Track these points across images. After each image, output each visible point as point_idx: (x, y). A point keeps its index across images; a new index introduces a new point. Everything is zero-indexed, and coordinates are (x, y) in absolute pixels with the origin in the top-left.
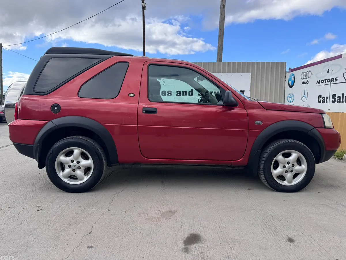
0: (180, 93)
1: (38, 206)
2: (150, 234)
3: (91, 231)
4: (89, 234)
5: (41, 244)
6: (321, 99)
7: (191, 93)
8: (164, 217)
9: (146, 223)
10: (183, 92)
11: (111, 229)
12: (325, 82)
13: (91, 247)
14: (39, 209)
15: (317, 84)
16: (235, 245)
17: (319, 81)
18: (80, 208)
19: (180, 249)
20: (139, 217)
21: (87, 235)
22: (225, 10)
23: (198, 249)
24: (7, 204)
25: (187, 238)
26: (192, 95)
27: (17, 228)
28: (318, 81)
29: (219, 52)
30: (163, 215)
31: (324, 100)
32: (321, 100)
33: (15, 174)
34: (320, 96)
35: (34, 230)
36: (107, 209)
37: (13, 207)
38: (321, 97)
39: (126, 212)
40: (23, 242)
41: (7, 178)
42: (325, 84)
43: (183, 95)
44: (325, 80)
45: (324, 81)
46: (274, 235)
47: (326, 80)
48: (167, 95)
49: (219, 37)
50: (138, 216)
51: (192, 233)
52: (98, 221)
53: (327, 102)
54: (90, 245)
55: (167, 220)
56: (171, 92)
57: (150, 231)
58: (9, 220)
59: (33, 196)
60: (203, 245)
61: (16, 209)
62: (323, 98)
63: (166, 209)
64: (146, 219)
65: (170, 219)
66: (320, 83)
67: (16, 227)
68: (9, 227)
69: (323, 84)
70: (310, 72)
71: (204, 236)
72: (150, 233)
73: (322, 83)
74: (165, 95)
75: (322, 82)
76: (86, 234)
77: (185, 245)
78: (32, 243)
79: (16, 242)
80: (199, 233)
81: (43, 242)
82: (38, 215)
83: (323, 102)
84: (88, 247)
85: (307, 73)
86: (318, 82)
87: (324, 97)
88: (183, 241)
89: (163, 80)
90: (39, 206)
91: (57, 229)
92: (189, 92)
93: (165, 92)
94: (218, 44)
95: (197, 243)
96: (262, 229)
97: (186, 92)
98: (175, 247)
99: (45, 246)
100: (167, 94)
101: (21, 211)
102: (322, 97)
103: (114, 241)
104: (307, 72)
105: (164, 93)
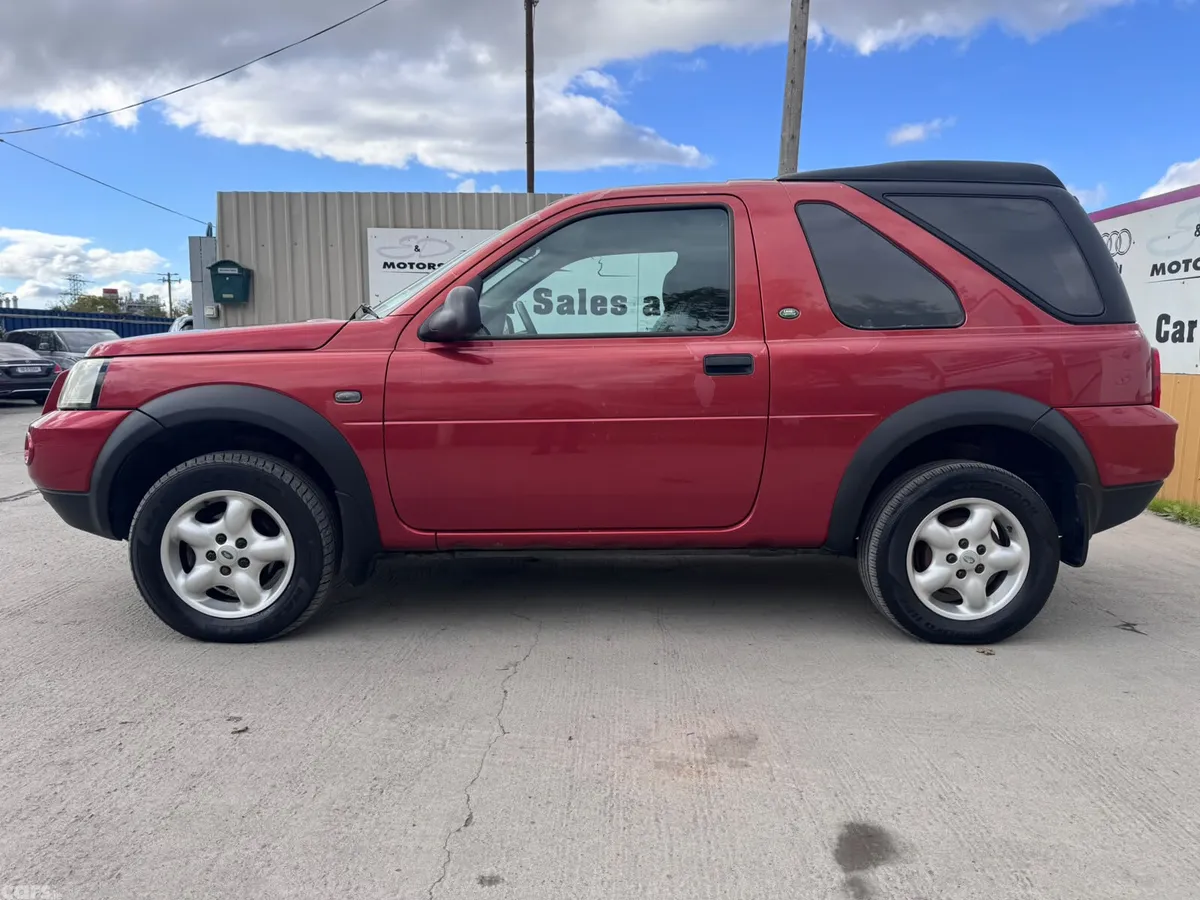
0: (656, 306)
1: (233, 714)
2: (697, 826)
3: (470, 817)
4: (466, 825)
5: (296, 868)
6: (1168, 328)
8: (720, 759)
9: (664, 783)
11: (543, 806)
12: (1186, 270)
13: (493, 881)
14: (240, 726)
15: (1152, 275)
16: (1028, 866)
17: (1163, 265)
18: (393, 725)
19: (835, 885)
20: (628, 760)
21: (459, 830)
22: (807, 13)
23: (899, 885)
24: (114, 710)
25: (841, 838)
27: (182, 803)
28: (1155, 266)
29: (785, 160)
30: (713, 749)
31: (1181, 332)
32: (1167, 333)
33: (105, 593)
34: (1165, 318)
35: (249, 811)
36: (496, 726)
37: (139, 719)
38: (1168, 322)
39: (570, 738)
40: (222, 862)
41: (82, 610)
42: (1187, 275)
44: (1184, 262)
45: (1183, 266)
46: (1153, 827)
47: (1190, 261)
48: (609, 310)
49: (788, 109)
50: (622, 754)
51: (851, 819)
52: (481, 775)
53: (1190, 339)
54: (487, 872)
55: (737, 770)
56: (624, 299)
57: (692, 812)
58: (142, 773)
59: (202, 676)
60: (912, 868)
61: (150, 727)
62: (1175, 326)
63: (715, 728)
64: (658, 766)
65: (746, 766)
66: (1164, 273)
67: (177, 801)
68: (151, 802)
69: (1176, 276)
70: (1125, 236)
71: (899, 831)
72: (695, 820)
73: (1171, 271)
74: (604, 312)
75: (1174, 267)
76: (455, 826)
77: (846, 870)
78: (258, 864)
79: (193, 861)
80: (876, 819)
81: (300, 861)
82: (244, 752)
83: (1175, 340)
84: (482, 881)
85: (1115, 237)
86: (1156, 270)
87: (1180, 324)
88: (830, 855)
89: (596, 258)
90: (236, 715)
91: (335, 806)
93: (604, 300)
94: (784, 130)
95: (883, 859)
96: (1099, 803)
98: (813, 877)
99: (314, 876)
100: (609, 306)
101: (175, 735)
102: (1173, 321)
103: (571, 853)
104: (1115, 232)
105: (600, 305)
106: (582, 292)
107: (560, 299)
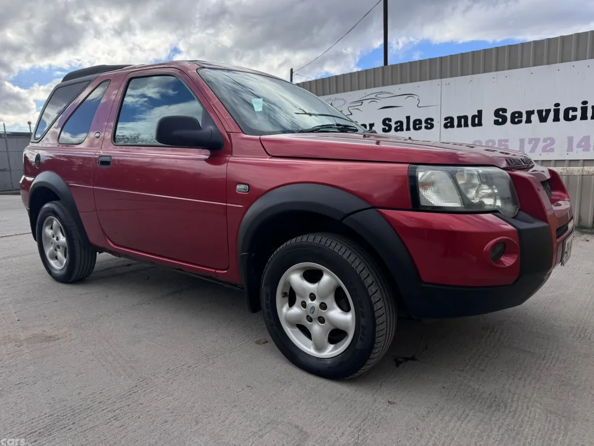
7: (477, 119)
10: (459, 118)
26: (480, 124)
43: (459, 125)
48: (423, 127)
56: (432, 120)
74: (420, 128)
89: (417, 97)
92: (474, 117)
93: (420, 121)
97: (466, 118)
100: (424, 125)
105: (418, 124)
106: (408, 118)
107: (396, 123)
